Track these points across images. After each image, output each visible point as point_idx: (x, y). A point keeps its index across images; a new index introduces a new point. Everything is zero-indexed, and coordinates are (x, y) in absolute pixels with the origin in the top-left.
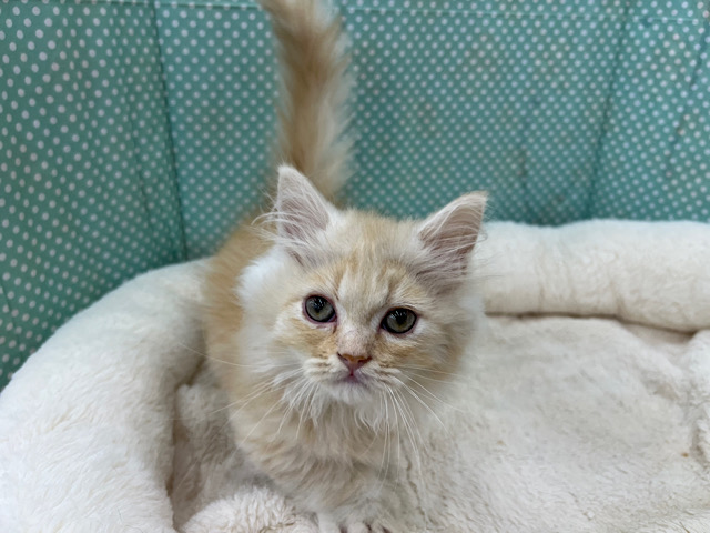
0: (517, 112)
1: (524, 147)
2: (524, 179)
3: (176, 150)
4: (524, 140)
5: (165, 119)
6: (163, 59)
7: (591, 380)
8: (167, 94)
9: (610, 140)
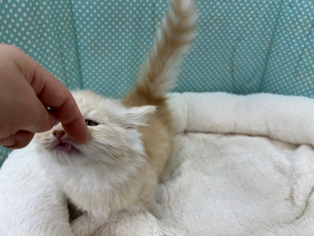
0: (230, 44)
1: (233, 59)
2: (232, 73)
3: (80, 57)
4: (233, 56)
5: (75, 44)
6: (74, 18)
7: (252, 164)
8: (76, 33)
9: (271, 57)
